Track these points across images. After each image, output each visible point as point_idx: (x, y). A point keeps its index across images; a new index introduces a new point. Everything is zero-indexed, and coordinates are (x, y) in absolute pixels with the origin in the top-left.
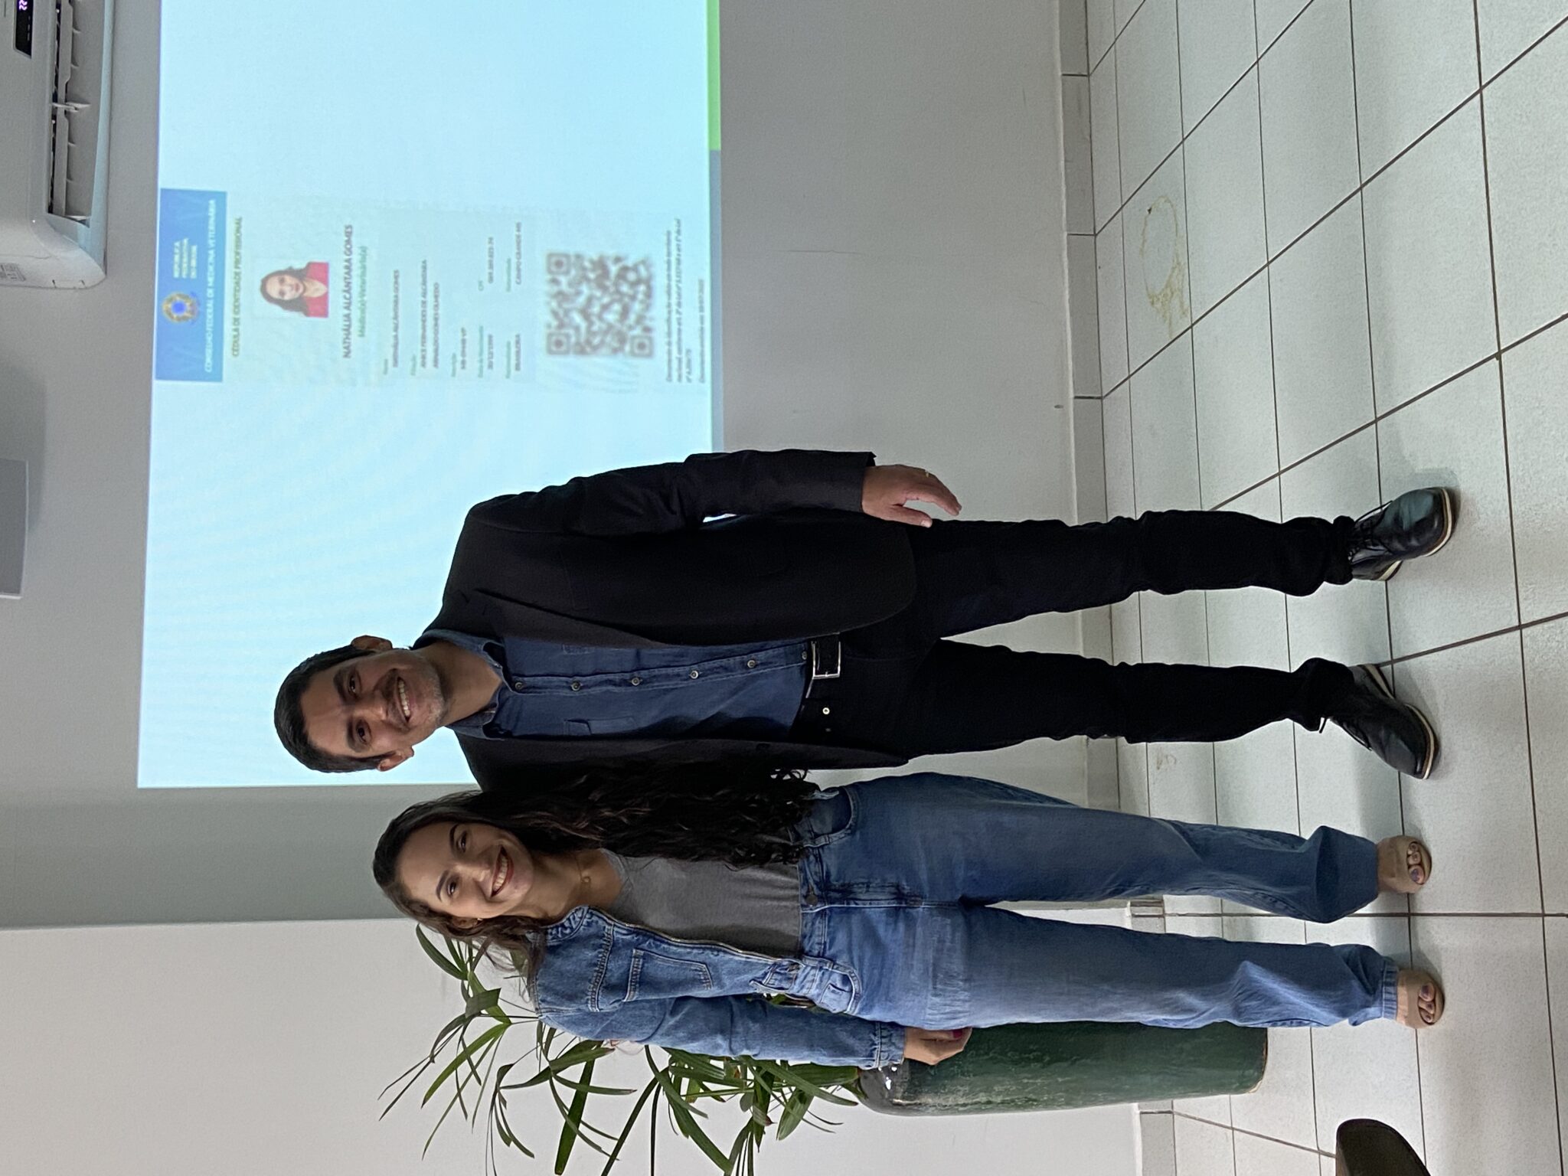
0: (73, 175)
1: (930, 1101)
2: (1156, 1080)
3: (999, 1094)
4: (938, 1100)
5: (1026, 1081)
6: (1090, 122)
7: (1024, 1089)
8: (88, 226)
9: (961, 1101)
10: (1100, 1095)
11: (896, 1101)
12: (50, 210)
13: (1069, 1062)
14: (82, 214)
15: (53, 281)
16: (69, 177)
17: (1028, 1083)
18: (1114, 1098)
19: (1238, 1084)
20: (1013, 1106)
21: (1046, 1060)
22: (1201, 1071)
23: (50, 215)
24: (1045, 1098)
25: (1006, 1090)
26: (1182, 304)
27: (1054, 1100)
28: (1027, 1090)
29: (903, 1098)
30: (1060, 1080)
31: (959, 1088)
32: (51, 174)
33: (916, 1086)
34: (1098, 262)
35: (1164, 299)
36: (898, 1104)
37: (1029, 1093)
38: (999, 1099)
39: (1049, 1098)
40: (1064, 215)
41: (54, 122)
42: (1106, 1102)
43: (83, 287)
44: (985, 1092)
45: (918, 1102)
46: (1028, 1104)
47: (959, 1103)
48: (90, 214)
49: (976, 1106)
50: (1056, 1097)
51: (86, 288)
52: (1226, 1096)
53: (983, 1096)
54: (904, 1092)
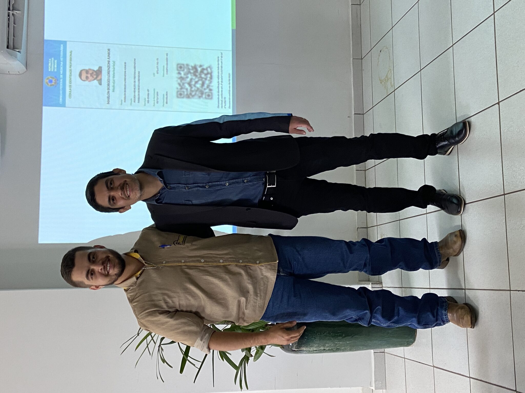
0: (15, 35)
1: (304, 349)
2: (380, 342)
3: (328, 347)
4: (307, 349)
5: (336, 343)
6: (361, 20)
7: (336, 345)
8: (21, 53)
9: (315, 349)
10: (361, 347)
11: (293, 349)
12: (8, 47)
13: (351, 337)
14: (19, 49)
15: (9, 72)
16: (14, 36)
17: (337, 343)
18: (366, 348)
19: (406, 344)
20: (332, 351)
21: (343, 336)
22: (394, 339)
23: (7, 49)
24: (343, 348)
25: (330, 346)
26: (391, 83)
27: (346, 349)
28: (337, 346)
29: (296, 348)
30: (348, 342)
31: (314, 345)
32: (8, 35)
33: (300, 344)
34: (363, 68)
35: (385, 81)
36: (295, 350)
37: (337, 347)
38: (328, 349)
39: (344, 348)
40: (352, 52)
41: (9, 17)
42: (363, 349)
43: (18, 73)
44: (323, 346)
45: (301, 349)
46: (338, 350)
47: (314, 350)
48: (21, 49)
49: (320, 351)
50: (347, 348)
51: (20, 74)
52: (403, 348)
53: (322, 348)
54: (296, 346)
